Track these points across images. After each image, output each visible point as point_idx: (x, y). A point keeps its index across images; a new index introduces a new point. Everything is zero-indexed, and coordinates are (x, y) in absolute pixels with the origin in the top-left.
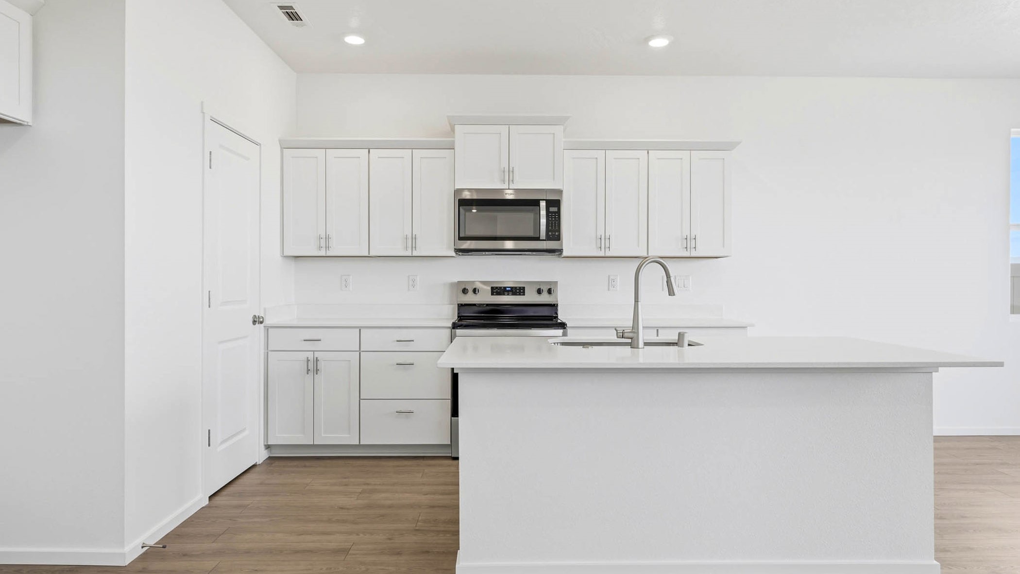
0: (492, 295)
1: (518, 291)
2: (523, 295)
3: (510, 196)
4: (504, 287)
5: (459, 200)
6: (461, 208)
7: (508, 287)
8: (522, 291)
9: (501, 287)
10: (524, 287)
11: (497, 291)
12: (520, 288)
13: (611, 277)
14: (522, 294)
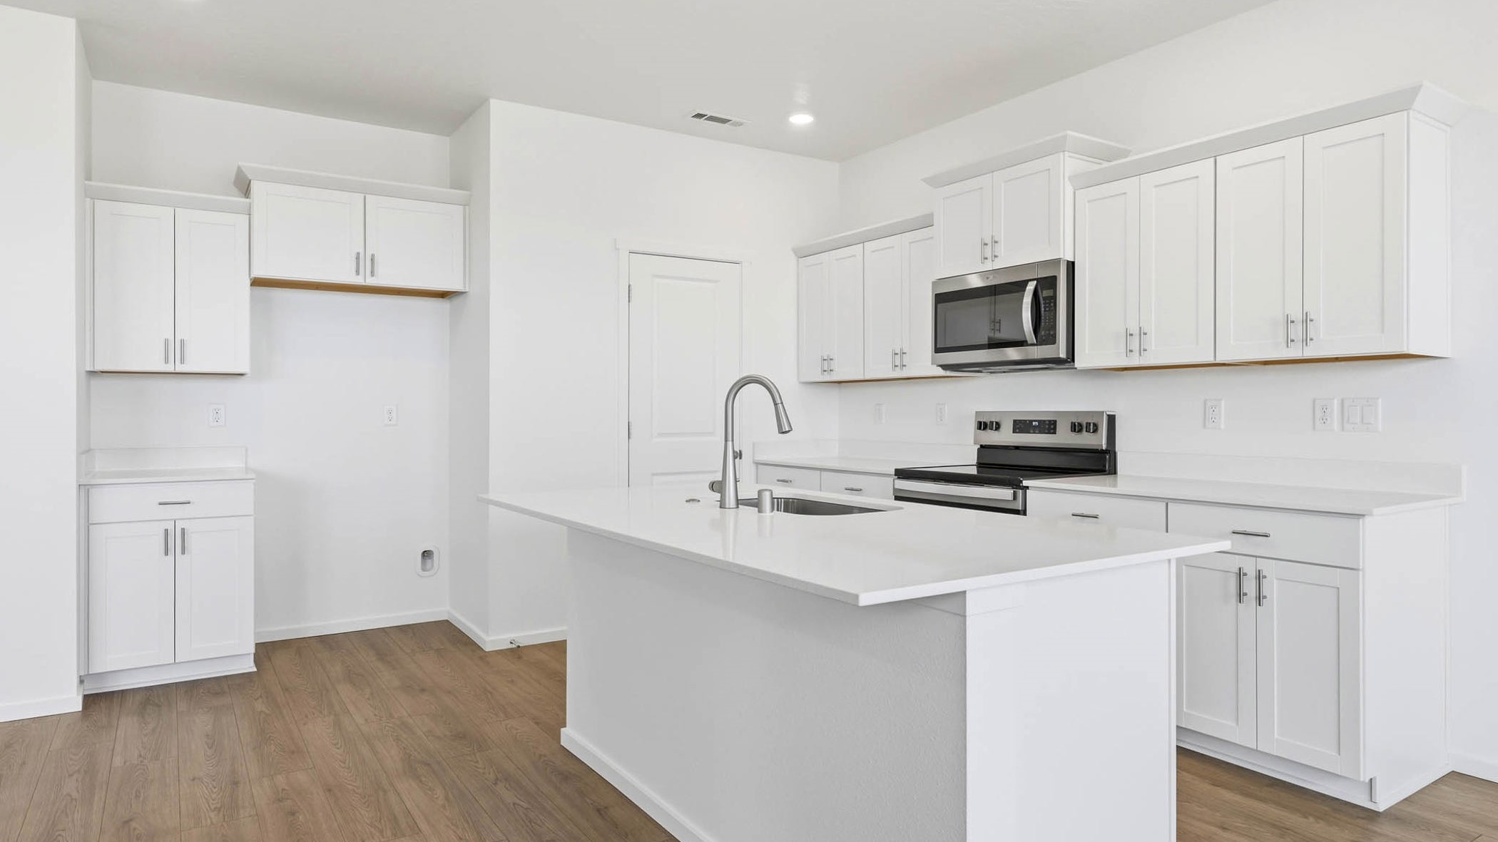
0: (1013, 432)
1: (1049, 427)
2: (1053, 433)
3: (975, 282)
4: (1029, 421)
5: (936, 295)
6: (939, 306)
7: (1035, 421)
8: (1052, 427)
9: (1026, 421)
10: (1056, 421)
11: (1021, 426)
12: (1050, 421)
13: (1209, 404)
14: (1052, 431)
